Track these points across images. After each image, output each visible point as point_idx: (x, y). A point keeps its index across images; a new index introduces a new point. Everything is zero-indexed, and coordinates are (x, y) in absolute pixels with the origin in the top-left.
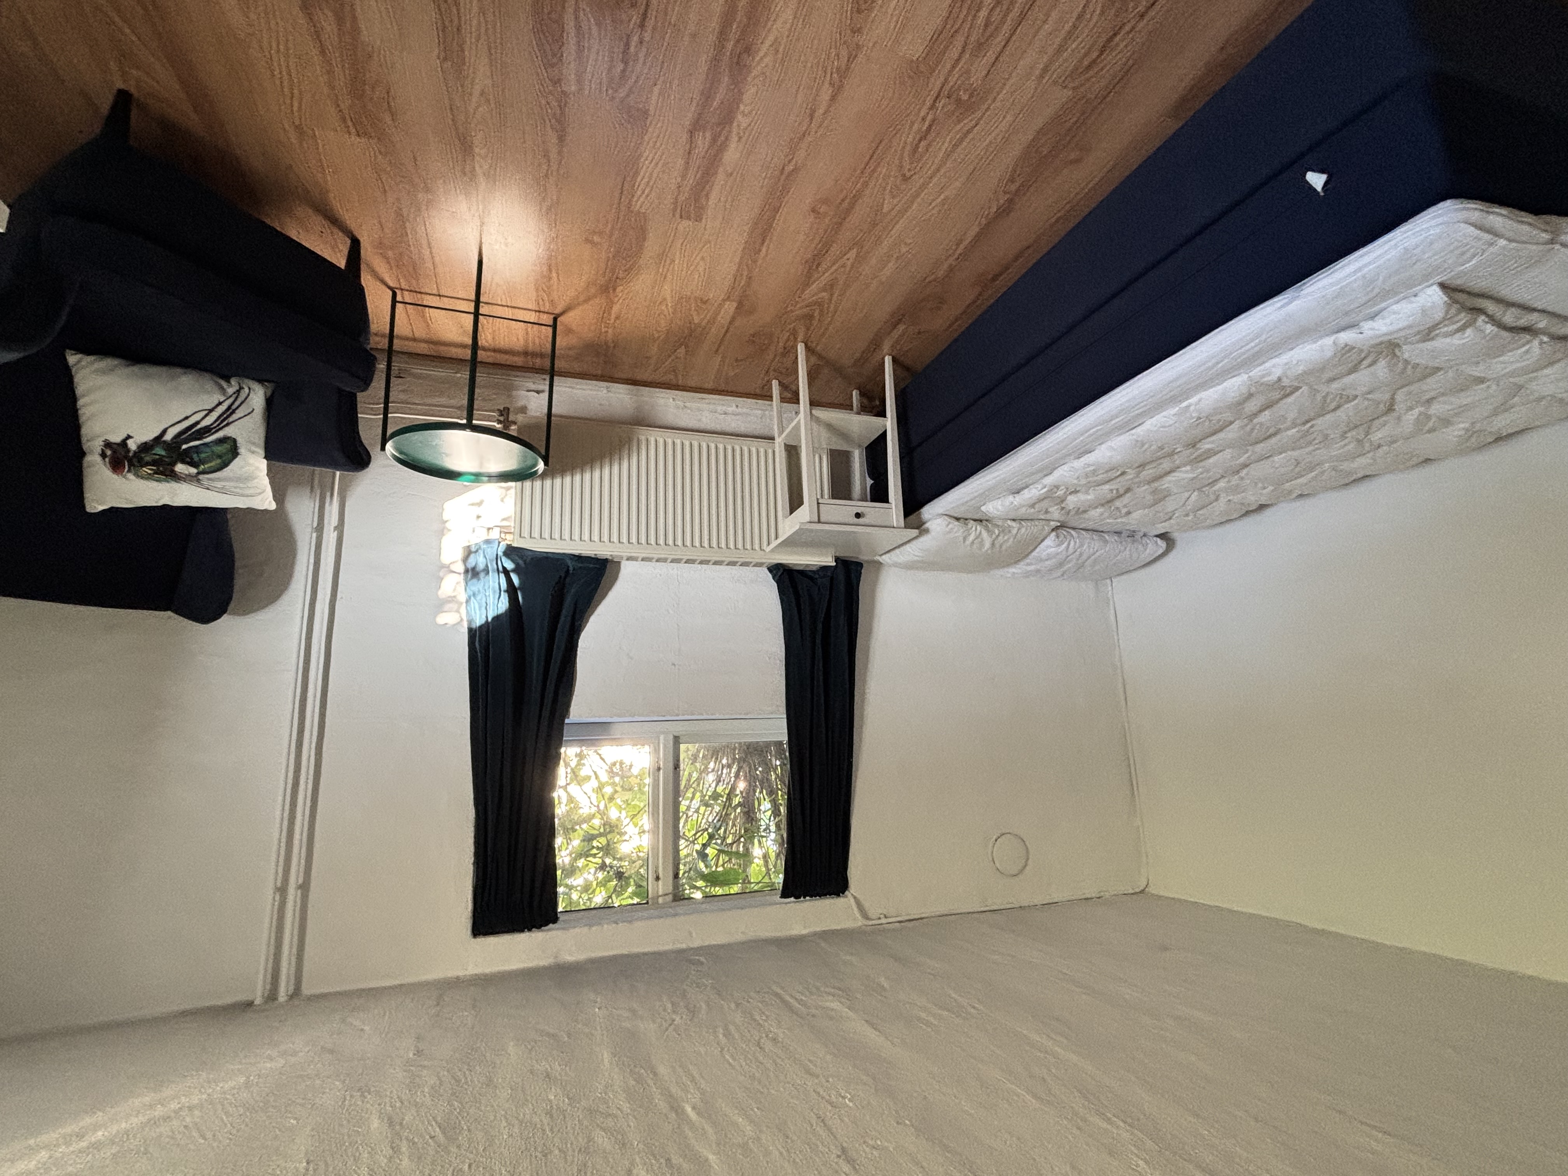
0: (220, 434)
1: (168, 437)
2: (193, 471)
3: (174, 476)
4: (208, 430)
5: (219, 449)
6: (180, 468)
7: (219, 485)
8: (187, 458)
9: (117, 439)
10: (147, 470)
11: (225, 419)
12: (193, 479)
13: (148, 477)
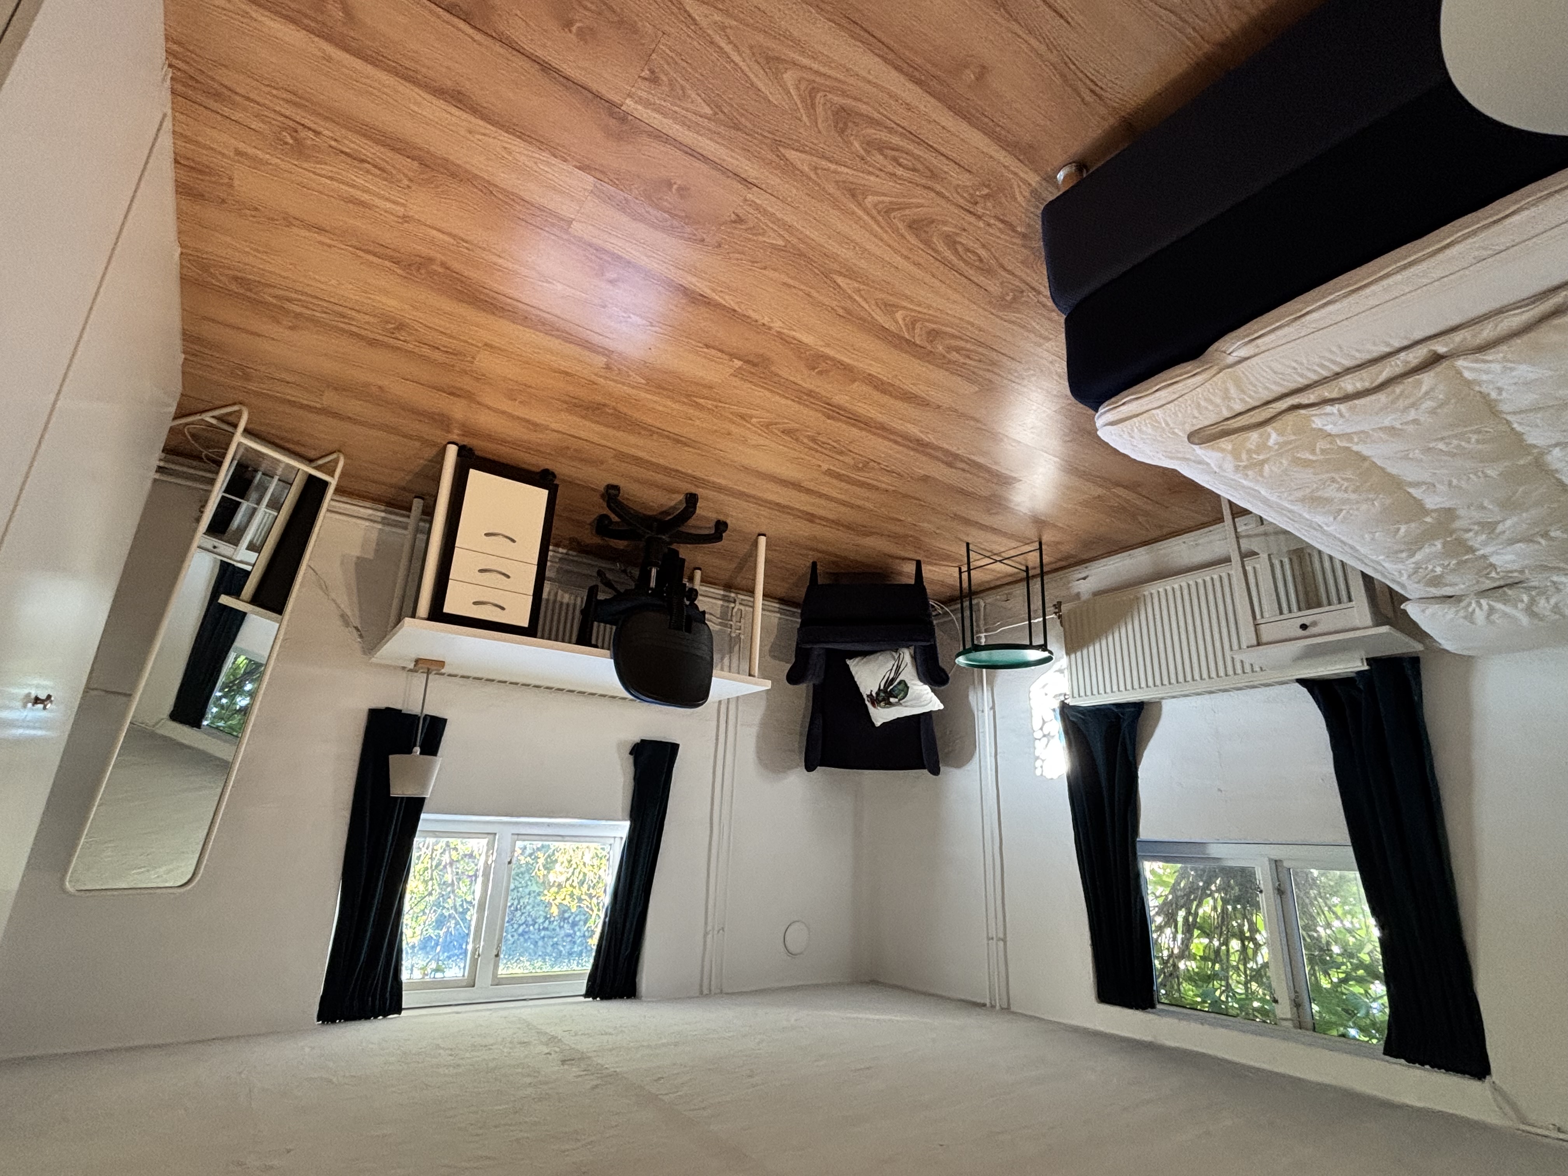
0: (898, 680)
1: (882, 687)
2: (897, 700)
3: (891, 704)
4: (893, 680)
5: (900, 687)
6: (892, 700)
7: (908, 704)
8: (891, 694)
9: (869, 693)
10: (882, 704)
11: (897, 673)
12: (898, 704)
13: (884, 707)
